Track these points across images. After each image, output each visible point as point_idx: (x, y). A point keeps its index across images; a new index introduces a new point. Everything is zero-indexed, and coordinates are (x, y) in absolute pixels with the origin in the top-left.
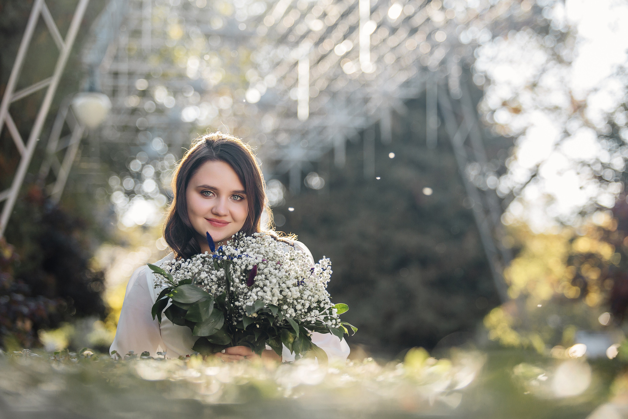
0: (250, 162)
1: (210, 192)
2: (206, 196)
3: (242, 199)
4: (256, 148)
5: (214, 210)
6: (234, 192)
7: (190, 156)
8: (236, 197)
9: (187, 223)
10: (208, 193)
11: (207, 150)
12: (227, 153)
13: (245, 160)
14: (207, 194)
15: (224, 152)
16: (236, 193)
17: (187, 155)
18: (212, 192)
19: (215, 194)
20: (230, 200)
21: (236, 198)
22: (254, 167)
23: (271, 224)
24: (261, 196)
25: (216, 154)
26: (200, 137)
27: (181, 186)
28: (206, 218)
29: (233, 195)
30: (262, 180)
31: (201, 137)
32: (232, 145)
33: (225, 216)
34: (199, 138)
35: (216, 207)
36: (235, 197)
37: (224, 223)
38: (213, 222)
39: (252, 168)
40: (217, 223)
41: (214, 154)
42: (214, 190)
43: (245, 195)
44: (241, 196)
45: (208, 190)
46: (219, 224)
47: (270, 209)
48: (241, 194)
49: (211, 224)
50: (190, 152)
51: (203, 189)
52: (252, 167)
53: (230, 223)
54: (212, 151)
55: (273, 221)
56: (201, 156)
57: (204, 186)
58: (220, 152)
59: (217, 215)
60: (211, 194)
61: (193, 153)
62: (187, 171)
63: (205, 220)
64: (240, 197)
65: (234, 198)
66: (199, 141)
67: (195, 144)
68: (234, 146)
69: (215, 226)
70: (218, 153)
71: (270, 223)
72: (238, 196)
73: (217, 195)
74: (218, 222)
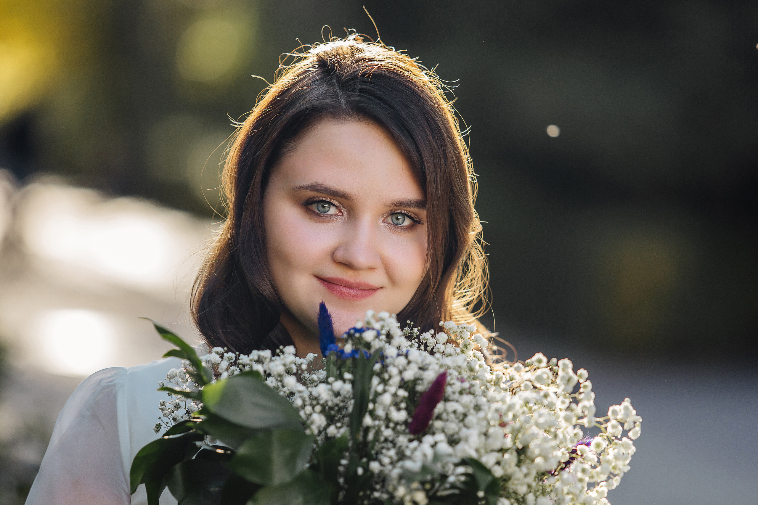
0: (439, 124)
1: (330, 203)
2: (318, 215)
3: (416, 222)
4: (455, 84)
5: (340, 255)
6: (396, 205)
7: (274, 103)
8: (399, 217)
9: (266, 290)
10: (323, 207)
11: (324, 88)
12: (380, 99)
13: (427, 119)
14: (320, 208)
15: (370, 97)
16: (401, 208)
17: (268, 98)
18: (336, 203)
19: (343, 209)
20: (382, 227)
21: (401, 221)
22: (449, 137)
23: (482, 292)
24: (463, 216)
25: (347, 102)
26: (302, 46)
27: (249, 187)
28: (317, 275)
29: (392, 214)
30: (467, 172)
31: (307, 49)
32: (393, 76)
33: (371, 269)
34: (300, 51)
35: (345, 245)
36: (397, 219)
37: (365, 290)
38: (336, 287)
39: (445, 142)
40: (346, 290)
41: (343, 100)
42: (340, 199)
43: (423, 214)
44: (413, 216)
45: (324, 199)
46: (352, 291)
47: (483, 254)
48: (414, 209)
49: (331, 290)
50: (274, 90)
51: (312, 194)
52: (444, 139)
53: (379, 292)
54: (336, 92)
55: (487, 286)
56: (305, 106)
57: (313, 187)
58: (359, 96)
59: (348, 265)
60: (332, 211)
61: (283, 93)
62: (267, 145)
63: (315, 282)
64: (409, 217)
65: (395, 222)
66: (300, 60)
67: (290, 67)
68: (397, 81)
69: (342, 296)
70: (355, 99)
71: (478, 291)
72: (404, 215)
73: (349, 213)
74: (349, 286)
